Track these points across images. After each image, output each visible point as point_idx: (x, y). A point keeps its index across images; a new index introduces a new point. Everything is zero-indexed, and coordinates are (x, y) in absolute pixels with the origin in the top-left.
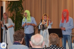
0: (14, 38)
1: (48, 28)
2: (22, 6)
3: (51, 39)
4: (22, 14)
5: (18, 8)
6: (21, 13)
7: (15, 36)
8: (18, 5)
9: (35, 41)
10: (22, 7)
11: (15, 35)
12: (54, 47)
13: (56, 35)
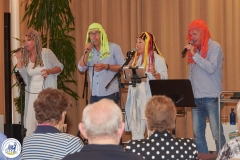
0: (37, 111)
1: (148, 80)
2: (69, 9)
3: (152, 114)
4: (70, 34)
5: (57, 18)
6: (66, 32)
7: (38, 107)
8: (56, 8)
9: (92, 122)
10: (69, 13)
11: (40, 104)
12: (163, 140)
13: (166, 102)
